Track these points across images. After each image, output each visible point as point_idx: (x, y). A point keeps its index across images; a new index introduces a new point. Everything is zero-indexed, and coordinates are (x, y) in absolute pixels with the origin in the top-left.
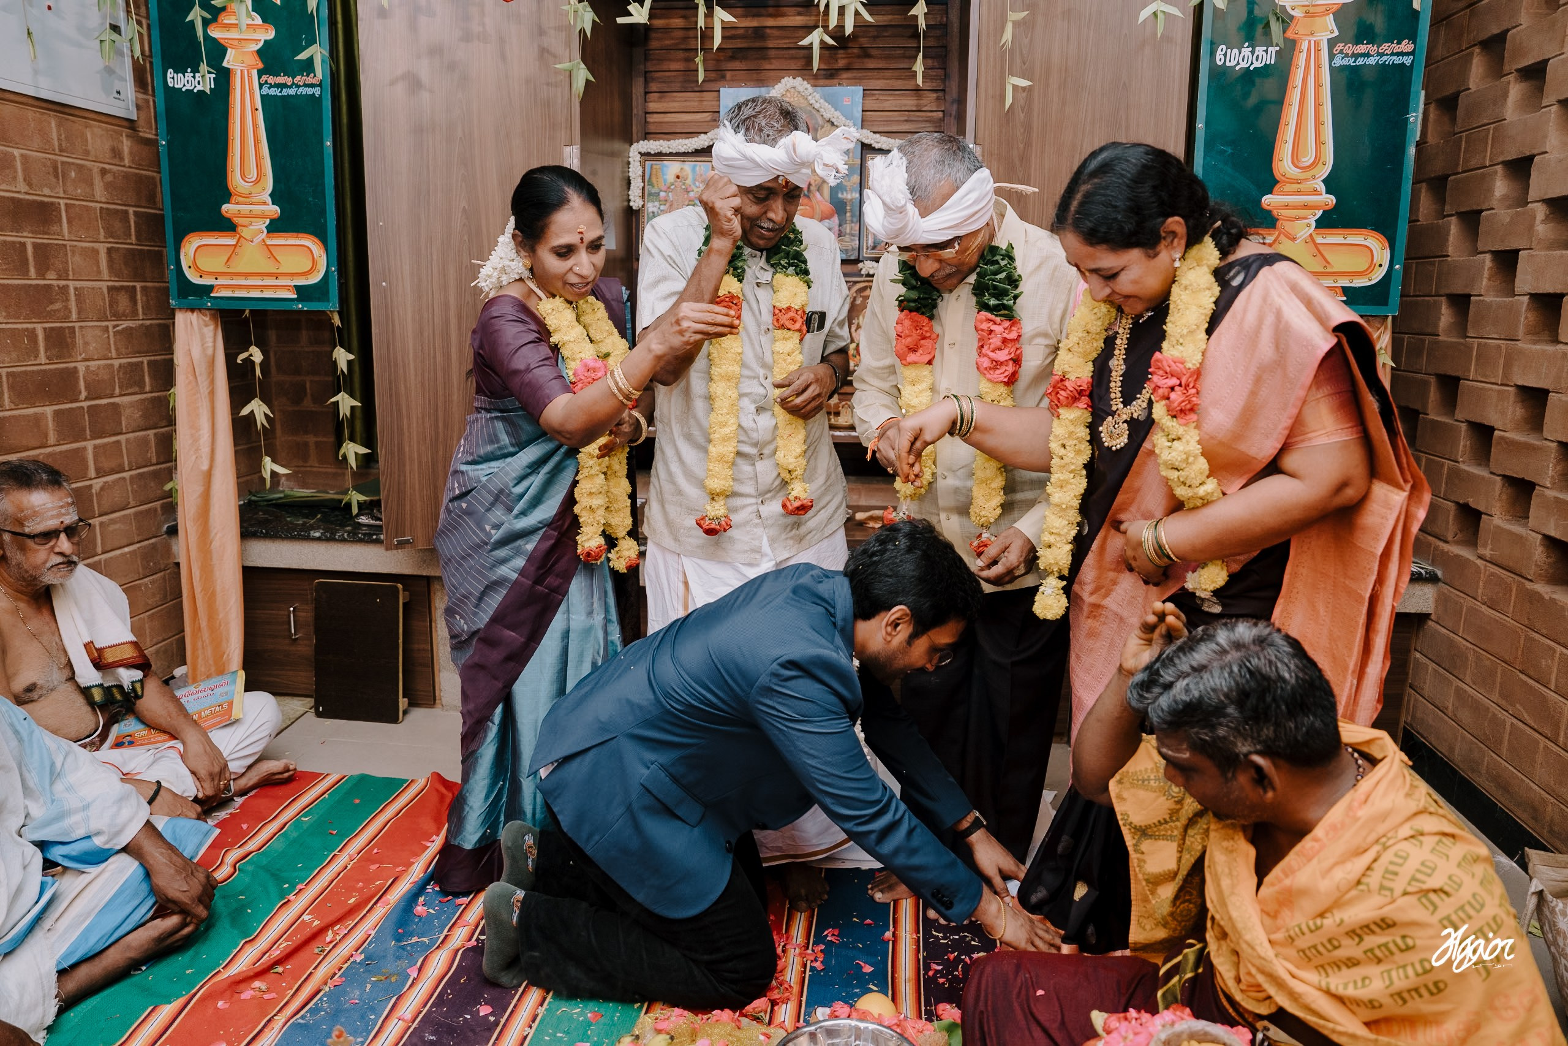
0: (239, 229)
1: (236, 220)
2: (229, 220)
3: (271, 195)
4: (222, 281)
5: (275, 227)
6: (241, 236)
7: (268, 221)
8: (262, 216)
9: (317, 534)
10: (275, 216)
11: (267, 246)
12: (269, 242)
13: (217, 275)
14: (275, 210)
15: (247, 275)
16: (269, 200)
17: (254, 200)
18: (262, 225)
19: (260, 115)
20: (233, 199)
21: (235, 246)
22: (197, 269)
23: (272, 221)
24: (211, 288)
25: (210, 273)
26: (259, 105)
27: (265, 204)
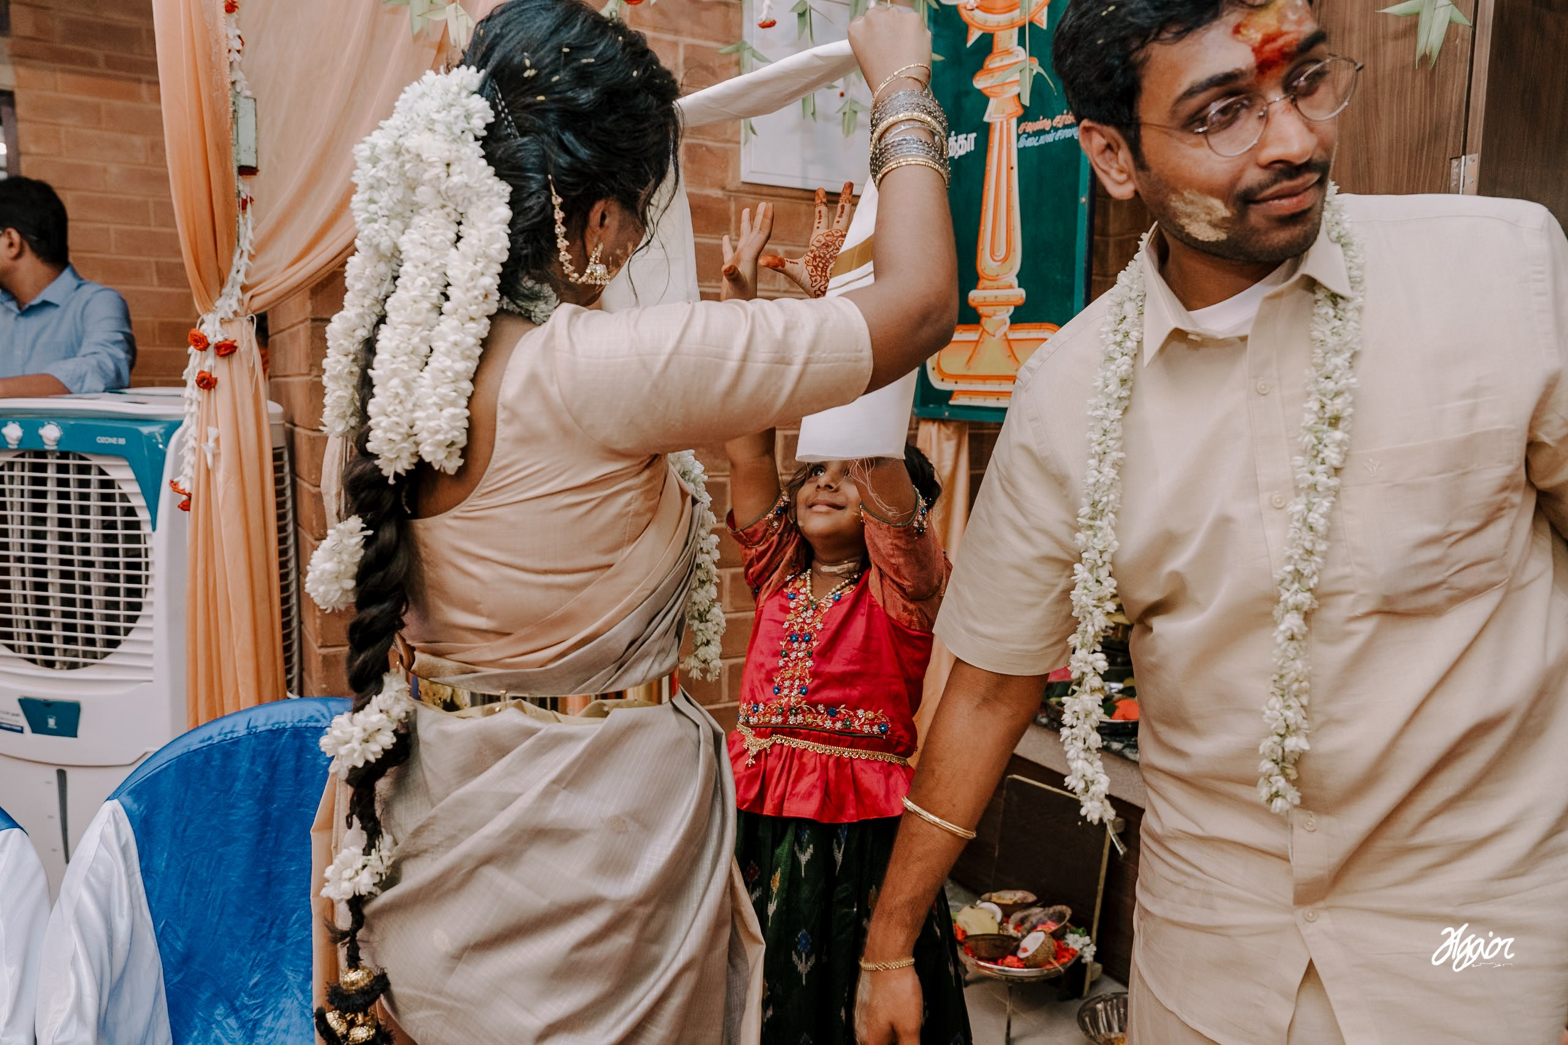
0: (984, 320)
1: (982, 310)
2: (974, 310)
3: (1018, 276)
4: (962, 386)
5: (1021, 316)
6: (984, 330)
7: (1012, 309)
8: (1006, 304)
9: (1044, 720)
10: (1020, 302)
11: (1009, 341)
12: (1011, 336)
13: (957, 378)
14: (1019, 294)
15: (985, 378)
16: (1015, 282)
17: (1000, 283)
18: (1006, 314)
19: (1015, 173)
20: (983, 283)
21: (977, 342)
22: (940, 371)
23: (1017, 308)
24: (949, 394)
25: (951, 376)
26: (1015, 163)
27: (1011, 287)
